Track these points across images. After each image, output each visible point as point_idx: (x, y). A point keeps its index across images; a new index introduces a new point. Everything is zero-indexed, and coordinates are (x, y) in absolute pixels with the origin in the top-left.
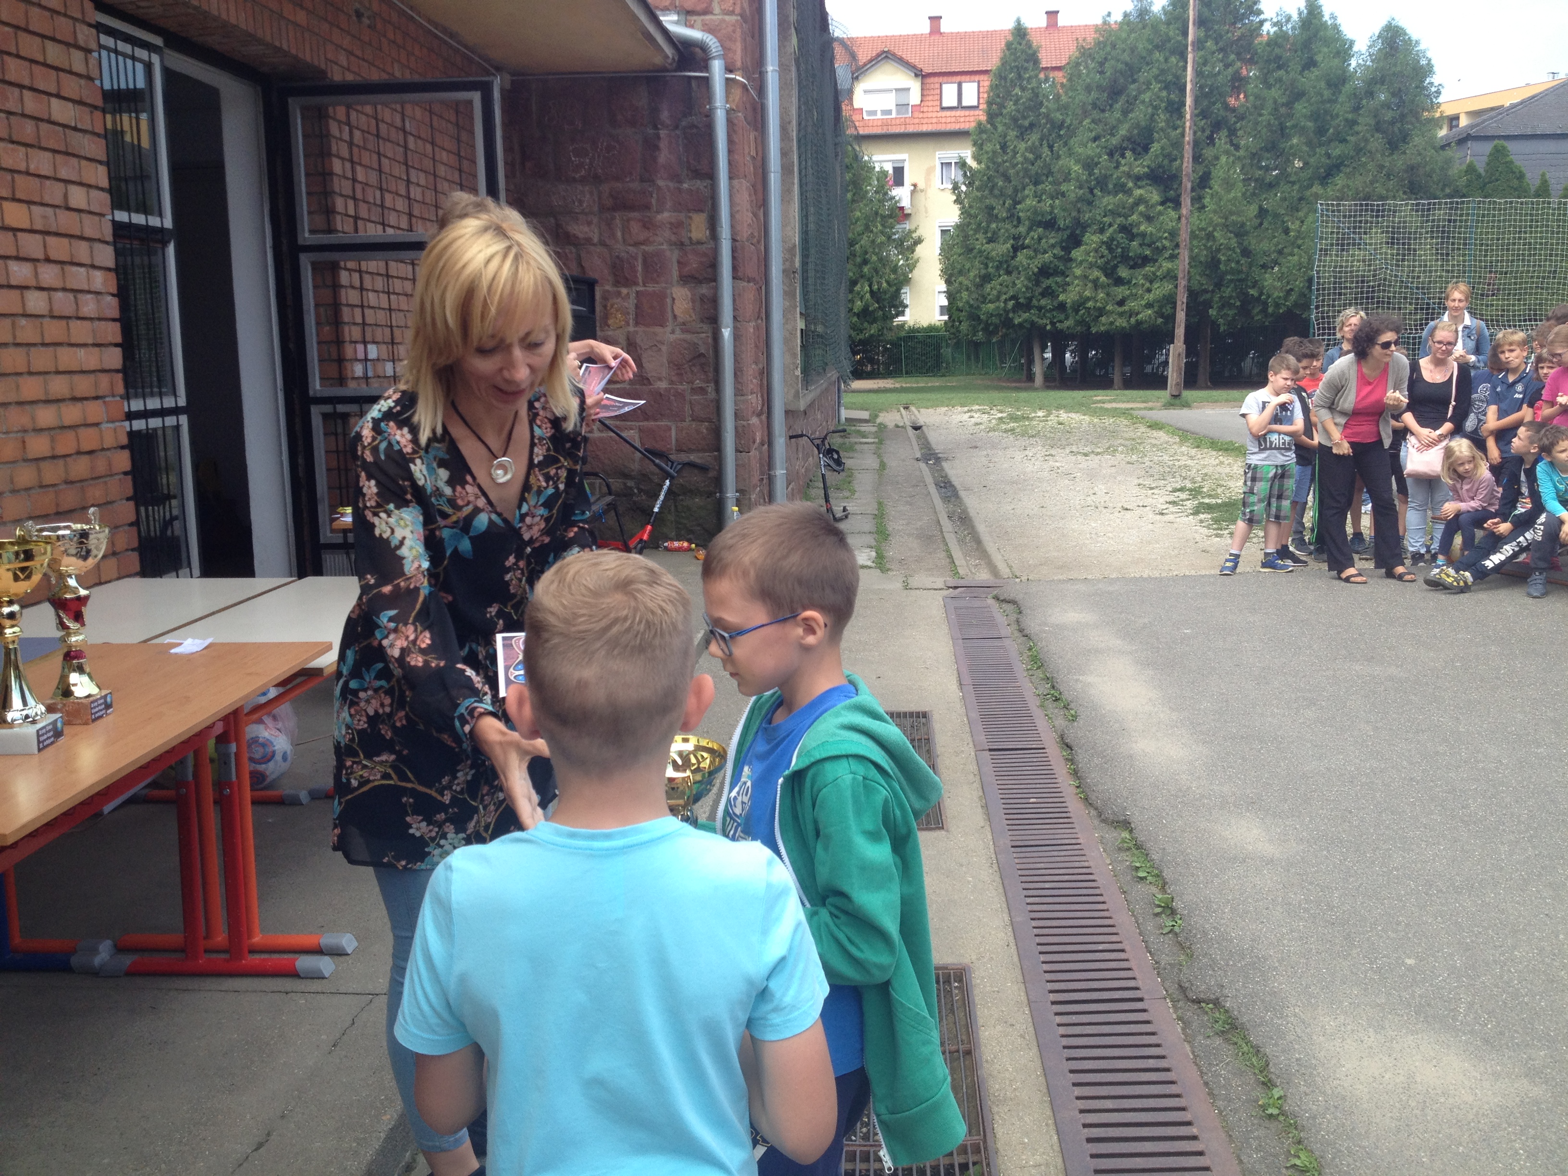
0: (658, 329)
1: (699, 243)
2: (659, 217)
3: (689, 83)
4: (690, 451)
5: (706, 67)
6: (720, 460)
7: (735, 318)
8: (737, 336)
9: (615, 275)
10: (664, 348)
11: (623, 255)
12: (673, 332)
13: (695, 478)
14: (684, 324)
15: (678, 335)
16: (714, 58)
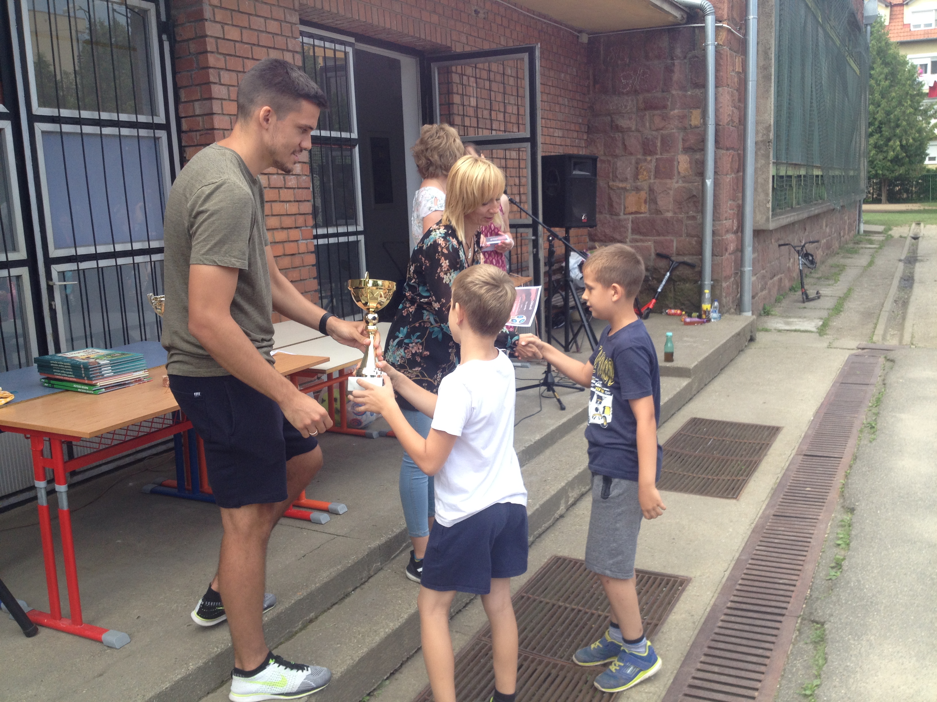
0: (668, 181)
1: (696, 127)
2: (672, 113)
3: (694, 31)
4: (684, 255)
5: (703, 21)
6: (702, 260)
7: (716, 173)
8: (716, 184)
9: (644, 149)
10: (671, 192)
11: (649, 137)
12: (677, 182)
13: (686, 272)
14: (684, 177)
15: (680, 184)
16: (708, 15)
